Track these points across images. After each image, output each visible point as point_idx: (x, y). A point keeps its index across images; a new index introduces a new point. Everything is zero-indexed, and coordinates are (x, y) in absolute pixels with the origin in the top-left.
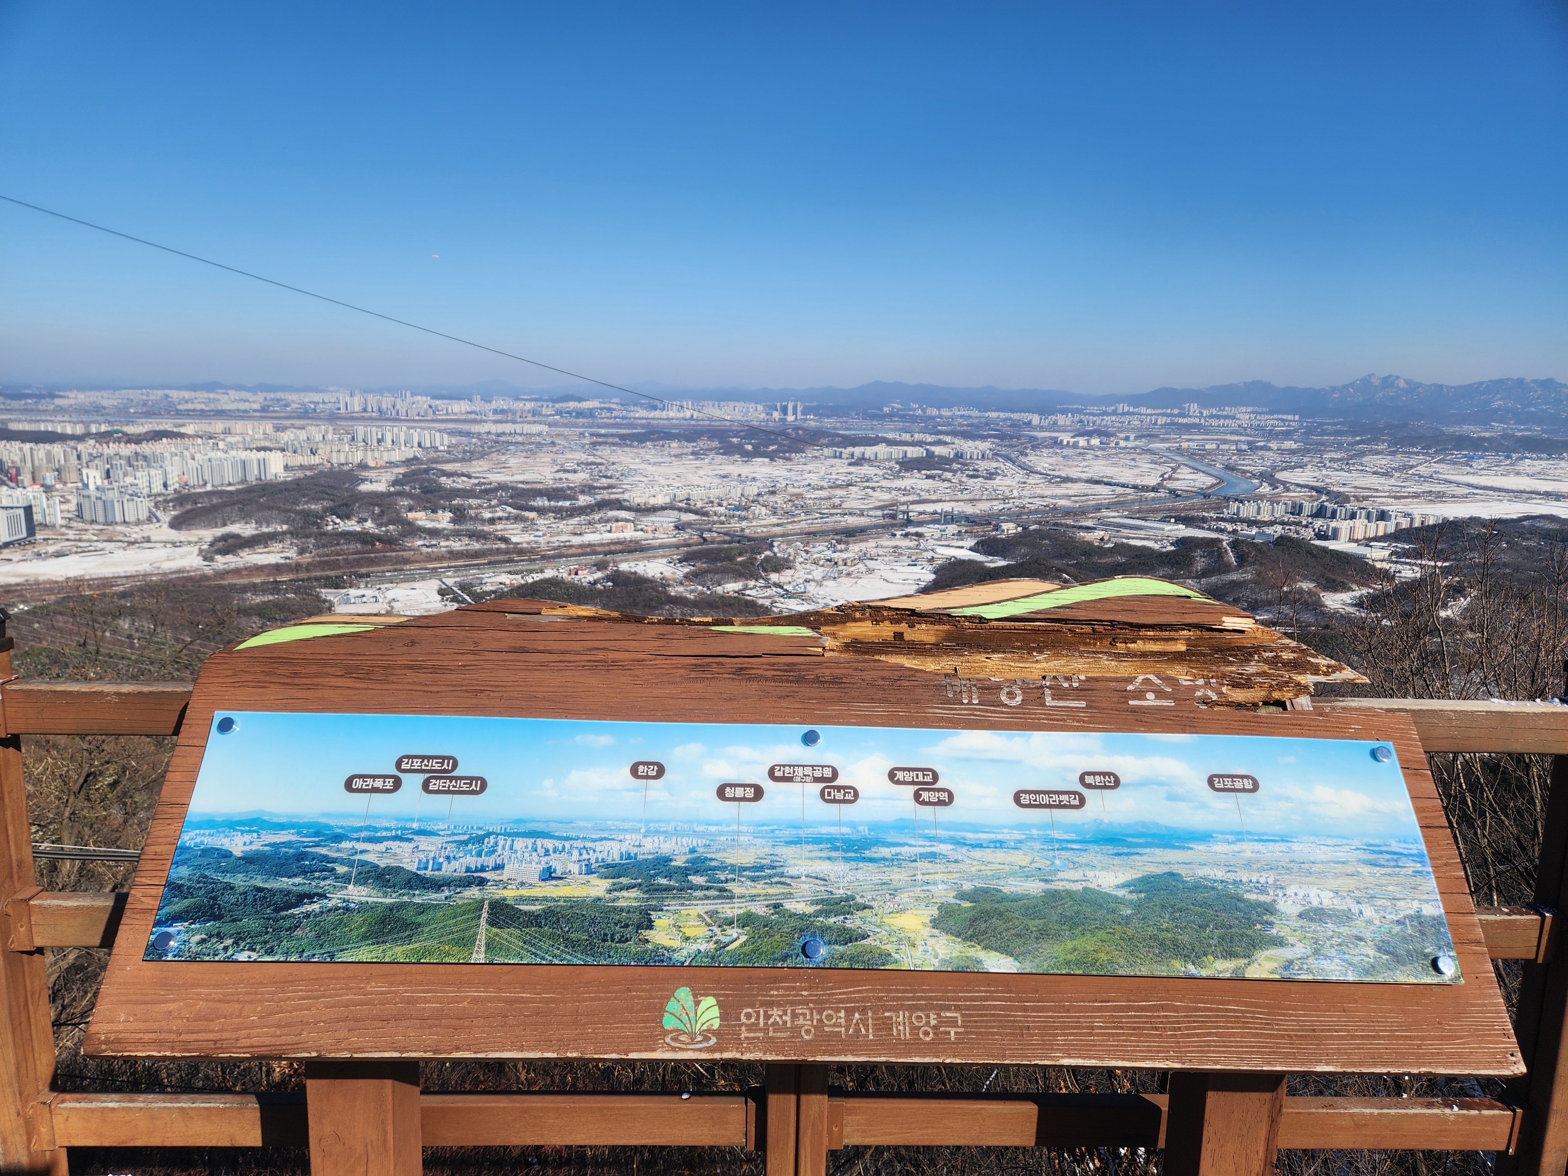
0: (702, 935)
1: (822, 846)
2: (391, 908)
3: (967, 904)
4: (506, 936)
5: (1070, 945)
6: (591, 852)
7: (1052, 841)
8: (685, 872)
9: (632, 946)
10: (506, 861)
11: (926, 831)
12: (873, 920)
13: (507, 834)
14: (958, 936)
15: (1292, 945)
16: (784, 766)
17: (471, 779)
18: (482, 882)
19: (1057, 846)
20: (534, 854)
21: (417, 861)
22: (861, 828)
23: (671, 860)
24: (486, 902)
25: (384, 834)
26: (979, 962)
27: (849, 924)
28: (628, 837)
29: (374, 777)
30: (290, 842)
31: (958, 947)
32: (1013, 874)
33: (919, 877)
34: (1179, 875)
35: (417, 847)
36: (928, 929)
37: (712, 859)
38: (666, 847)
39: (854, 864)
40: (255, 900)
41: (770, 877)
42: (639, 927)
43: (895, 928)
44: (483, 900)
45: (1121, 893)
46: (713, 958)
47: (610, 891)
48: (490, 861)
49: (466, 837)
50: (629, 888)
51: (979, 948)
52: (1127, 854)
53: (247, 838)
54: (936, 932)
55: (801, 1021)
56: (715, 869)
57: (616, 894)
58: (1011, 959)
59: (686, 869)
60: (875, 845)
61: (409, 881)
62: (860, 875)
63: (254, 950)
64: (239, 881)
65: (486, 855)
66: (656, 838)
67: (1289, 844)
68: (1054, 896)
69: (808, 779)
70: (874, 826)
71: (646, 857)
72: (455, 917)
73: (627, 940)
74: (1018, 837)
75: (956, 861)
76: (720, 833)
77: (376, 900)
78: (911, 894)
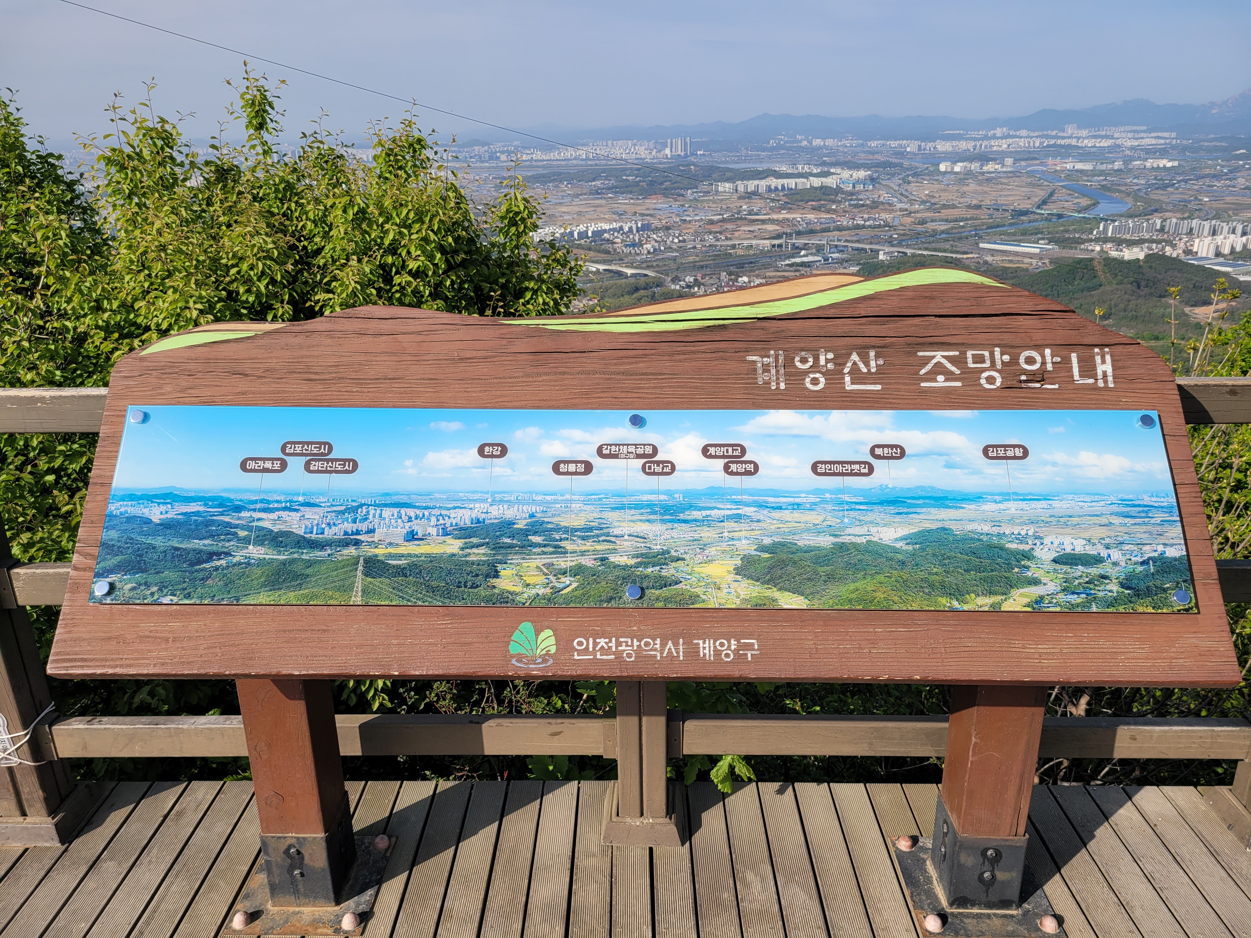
0: (540, 582)
1: (643, 511)
2: (284, 563)
3: (767, 555)
4: (378, 584)
5: (852, 586)
6: (447, 518)
7: (842, 503)
8: (525, 533)
9: (482, 592)
10: (376, 527)
11: (734, 497)
12: (685, 569)
13: (376, 505)
14: (757, 581)
15: (1044, 584)
16: (611, 445)
17: (345, 460)
18: (357, 543)
19: (846, 507)
20: (399, 521)
21: (304, 526)
22: (677, 496)
23: (514, 524)
24: (362, 558)
25: (276, 505)
26: (775, 600)
27: (664, 573)
28: (477, 505)
29: (264, 459)
30: (198, 512)
31: (757, 589)
32: (808, 530)
33: (726, 534)
34: (950, 529)
35: (303, 516)
36: (732, 575)
37: (548, 523)
38: (510, 513)
39: (670, 525)
40: (173, 557)
41: (598, 536)
42: (487, 576)
43: (703, 575)
44: (359, 557)
45: (899, 545)
46: (549, 600)
47: (462, 549)
48: (364, 527)
49: (343, 508)
50: (478, 546)
51: (775, 589)
52: (907, 513)
53: (163, 508)
54: (739, 578)
55: (623, 648)
56: (551, 530)
57: (468, 551)
58: (802, 598)
59: (526, 530)
60: (688, 509)
61: (298, 542)
62: (675, 533)
63: (175, 595)
64: (159, 542)
65: (360, 522)
66: (501, 506)
67: (1050, 502)
68: (842, 548)
69: (631, 456)
70: (687, 494)
71: (492, 521)
72: (336, 570)
73: (477, 586)
74: (813, 500)
75: (759, 521)
76: (555, 502)
77: (272, 557)
78: (718, 548)
